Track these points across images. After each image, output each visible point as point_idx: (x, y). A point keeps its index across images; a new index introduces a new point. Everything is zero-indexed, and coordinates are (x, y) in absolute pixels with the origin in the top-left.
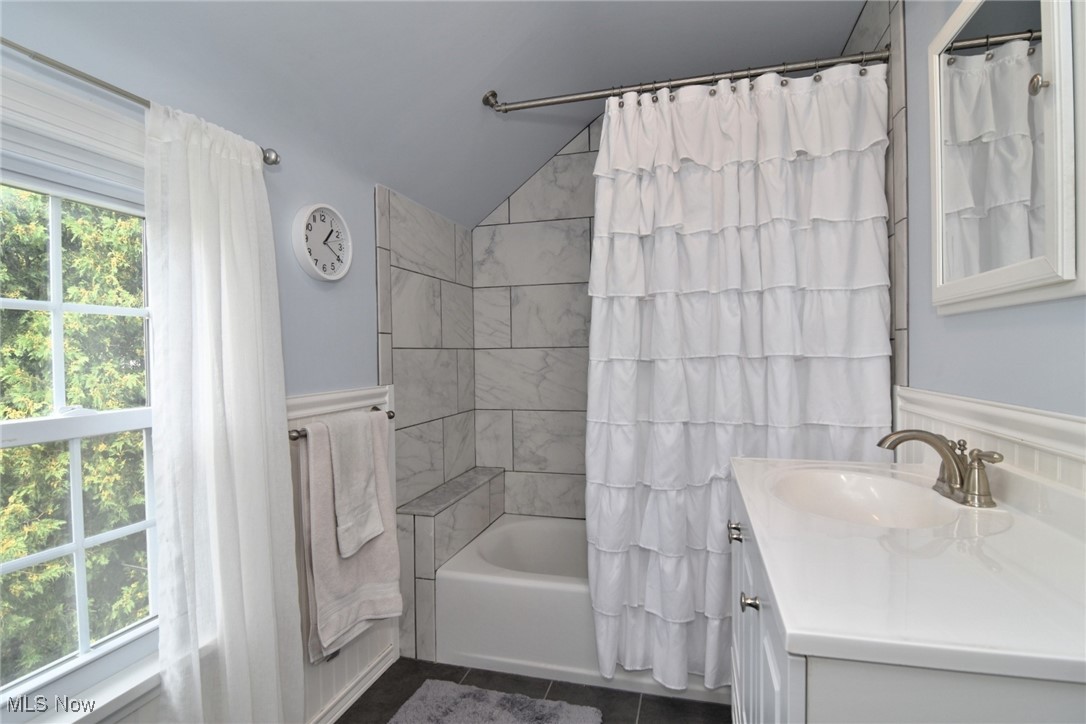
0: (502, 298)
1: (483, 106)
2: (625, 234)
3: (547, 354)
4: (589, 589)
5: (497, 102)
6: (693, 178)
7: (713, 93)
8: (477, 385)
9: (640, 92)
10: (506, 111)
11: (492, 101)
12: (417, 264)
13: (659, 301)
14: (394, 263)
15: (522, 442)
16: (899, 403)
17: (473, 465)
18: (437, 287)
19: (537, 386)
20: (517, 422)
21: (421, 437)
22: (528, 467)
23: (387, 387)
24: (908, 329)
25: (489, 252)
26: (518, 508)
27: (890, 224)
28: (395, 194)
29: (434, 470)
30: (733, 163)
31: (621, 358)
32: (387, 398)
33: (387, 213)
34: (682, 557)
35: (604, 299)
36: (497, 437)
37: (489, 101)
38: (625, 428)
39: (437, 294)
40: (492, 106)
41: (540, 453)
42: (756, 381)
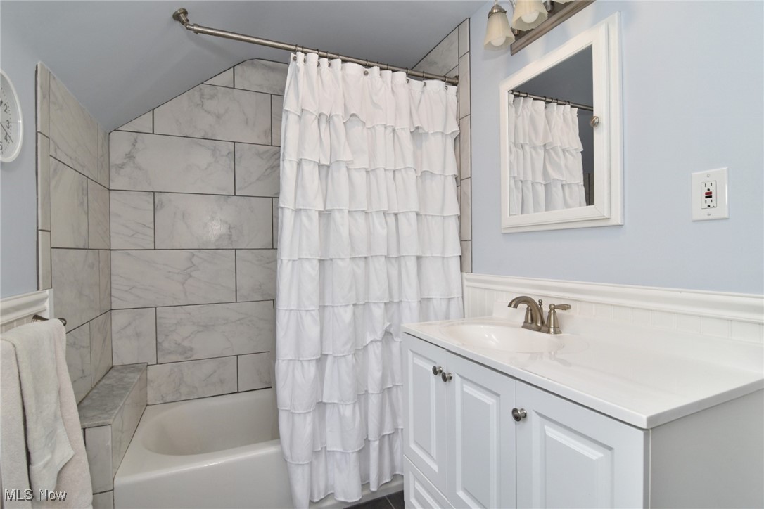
0: (146, 203)
1: (173, 19)
2: (310, 161)
3: (193, 255)
4: (282, 447)
5: (188, 21)
6: (357, 130)
7: (366, 74)
8: (112, 285)
9: (321, 57)
10: (197, 32)
11: (183, 18)
12: (71, 158)
13: (337, 215)
14: (53, 153)
15: (167, 336)
16: (466, 283)
17: (111, 365)
18: (85, 185)
19: (183, 284)
20: (160, 318)
21: (75, 344)
22: (174, 358)
23: (47, 291)
24: (471, 240)
25: (130, 157)
26: (163, 397)
27: (459, 180)
28: (54, 78)
29: (85, 377)
30: (382, 125)
31: (309, 257)
32: (47, 304)
33: (47, 96)
34: (355, 402)
35: (292, 210)
36: (138, 335)
37: (180, 17)
38: (313, 312)
39: (85, 192)
40: (183, 23)
41: (186, 344)
42: (394, 272)
